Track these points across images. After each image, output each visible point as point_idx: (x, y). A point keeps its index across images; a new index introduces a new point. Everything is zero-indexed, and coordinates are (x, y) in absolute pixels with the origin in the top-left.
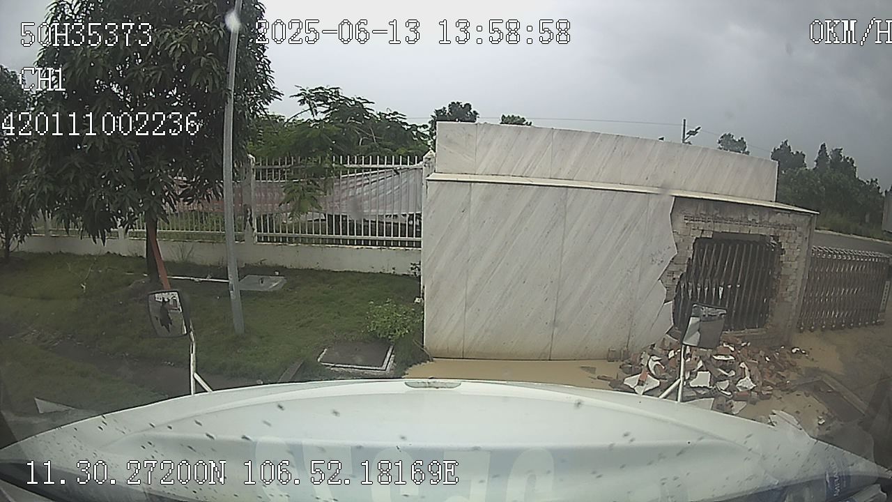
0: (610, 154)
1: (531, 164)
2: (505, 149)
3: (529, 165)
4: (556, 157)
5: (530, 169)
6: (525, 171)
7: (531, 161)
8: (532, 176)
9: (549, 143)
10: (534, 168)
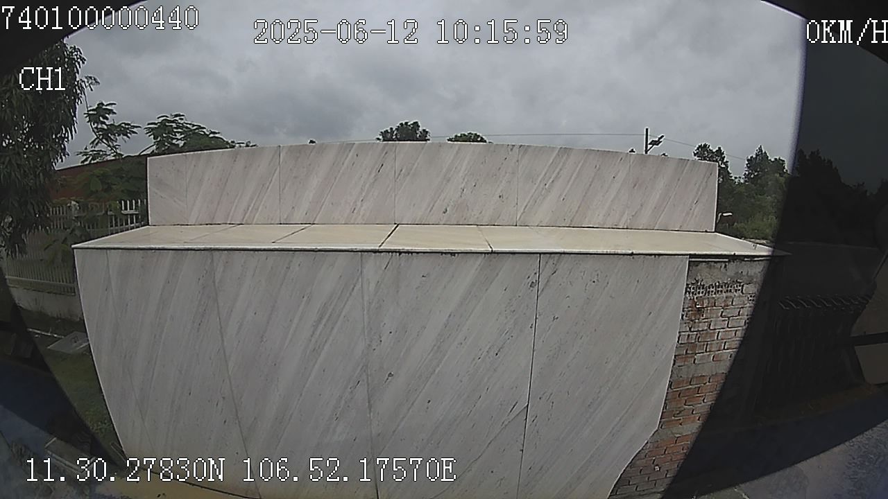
0: (373, 175)
1: (252, 205)
2: (218, 185)
3: (249, 206)
4: (285, 191)
5: (251, 212)
6: (245, 215)
7: (252, 199)
8: (254, 222)
9: (276, 170)
10: (258, 209)
